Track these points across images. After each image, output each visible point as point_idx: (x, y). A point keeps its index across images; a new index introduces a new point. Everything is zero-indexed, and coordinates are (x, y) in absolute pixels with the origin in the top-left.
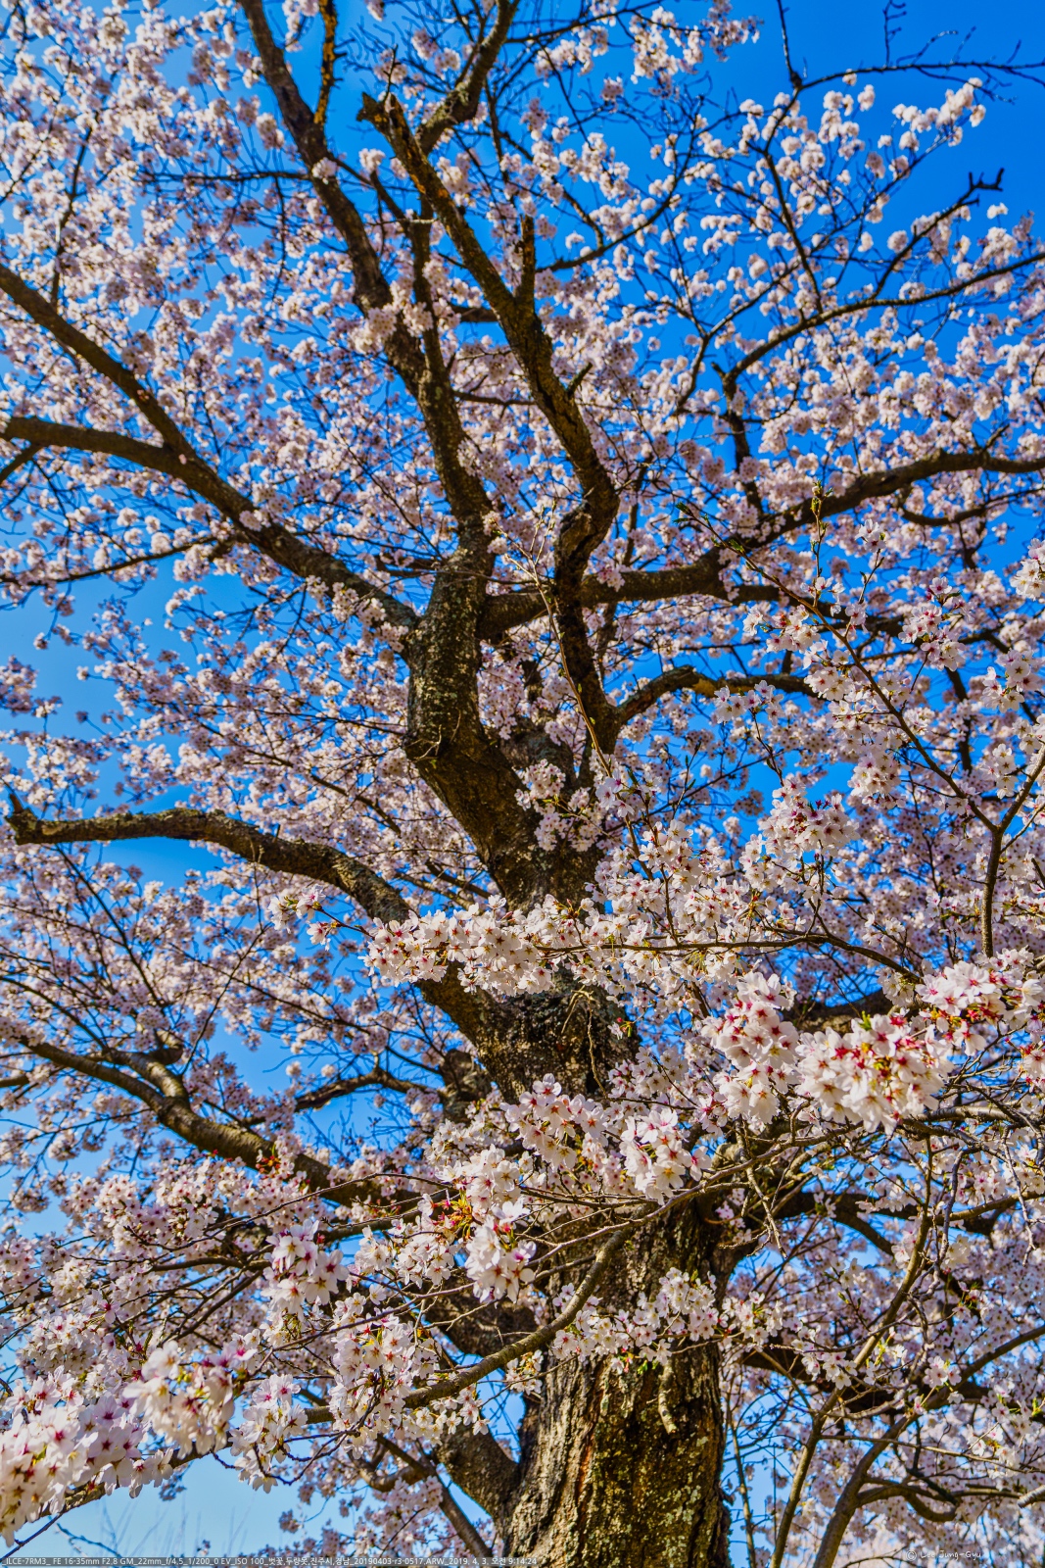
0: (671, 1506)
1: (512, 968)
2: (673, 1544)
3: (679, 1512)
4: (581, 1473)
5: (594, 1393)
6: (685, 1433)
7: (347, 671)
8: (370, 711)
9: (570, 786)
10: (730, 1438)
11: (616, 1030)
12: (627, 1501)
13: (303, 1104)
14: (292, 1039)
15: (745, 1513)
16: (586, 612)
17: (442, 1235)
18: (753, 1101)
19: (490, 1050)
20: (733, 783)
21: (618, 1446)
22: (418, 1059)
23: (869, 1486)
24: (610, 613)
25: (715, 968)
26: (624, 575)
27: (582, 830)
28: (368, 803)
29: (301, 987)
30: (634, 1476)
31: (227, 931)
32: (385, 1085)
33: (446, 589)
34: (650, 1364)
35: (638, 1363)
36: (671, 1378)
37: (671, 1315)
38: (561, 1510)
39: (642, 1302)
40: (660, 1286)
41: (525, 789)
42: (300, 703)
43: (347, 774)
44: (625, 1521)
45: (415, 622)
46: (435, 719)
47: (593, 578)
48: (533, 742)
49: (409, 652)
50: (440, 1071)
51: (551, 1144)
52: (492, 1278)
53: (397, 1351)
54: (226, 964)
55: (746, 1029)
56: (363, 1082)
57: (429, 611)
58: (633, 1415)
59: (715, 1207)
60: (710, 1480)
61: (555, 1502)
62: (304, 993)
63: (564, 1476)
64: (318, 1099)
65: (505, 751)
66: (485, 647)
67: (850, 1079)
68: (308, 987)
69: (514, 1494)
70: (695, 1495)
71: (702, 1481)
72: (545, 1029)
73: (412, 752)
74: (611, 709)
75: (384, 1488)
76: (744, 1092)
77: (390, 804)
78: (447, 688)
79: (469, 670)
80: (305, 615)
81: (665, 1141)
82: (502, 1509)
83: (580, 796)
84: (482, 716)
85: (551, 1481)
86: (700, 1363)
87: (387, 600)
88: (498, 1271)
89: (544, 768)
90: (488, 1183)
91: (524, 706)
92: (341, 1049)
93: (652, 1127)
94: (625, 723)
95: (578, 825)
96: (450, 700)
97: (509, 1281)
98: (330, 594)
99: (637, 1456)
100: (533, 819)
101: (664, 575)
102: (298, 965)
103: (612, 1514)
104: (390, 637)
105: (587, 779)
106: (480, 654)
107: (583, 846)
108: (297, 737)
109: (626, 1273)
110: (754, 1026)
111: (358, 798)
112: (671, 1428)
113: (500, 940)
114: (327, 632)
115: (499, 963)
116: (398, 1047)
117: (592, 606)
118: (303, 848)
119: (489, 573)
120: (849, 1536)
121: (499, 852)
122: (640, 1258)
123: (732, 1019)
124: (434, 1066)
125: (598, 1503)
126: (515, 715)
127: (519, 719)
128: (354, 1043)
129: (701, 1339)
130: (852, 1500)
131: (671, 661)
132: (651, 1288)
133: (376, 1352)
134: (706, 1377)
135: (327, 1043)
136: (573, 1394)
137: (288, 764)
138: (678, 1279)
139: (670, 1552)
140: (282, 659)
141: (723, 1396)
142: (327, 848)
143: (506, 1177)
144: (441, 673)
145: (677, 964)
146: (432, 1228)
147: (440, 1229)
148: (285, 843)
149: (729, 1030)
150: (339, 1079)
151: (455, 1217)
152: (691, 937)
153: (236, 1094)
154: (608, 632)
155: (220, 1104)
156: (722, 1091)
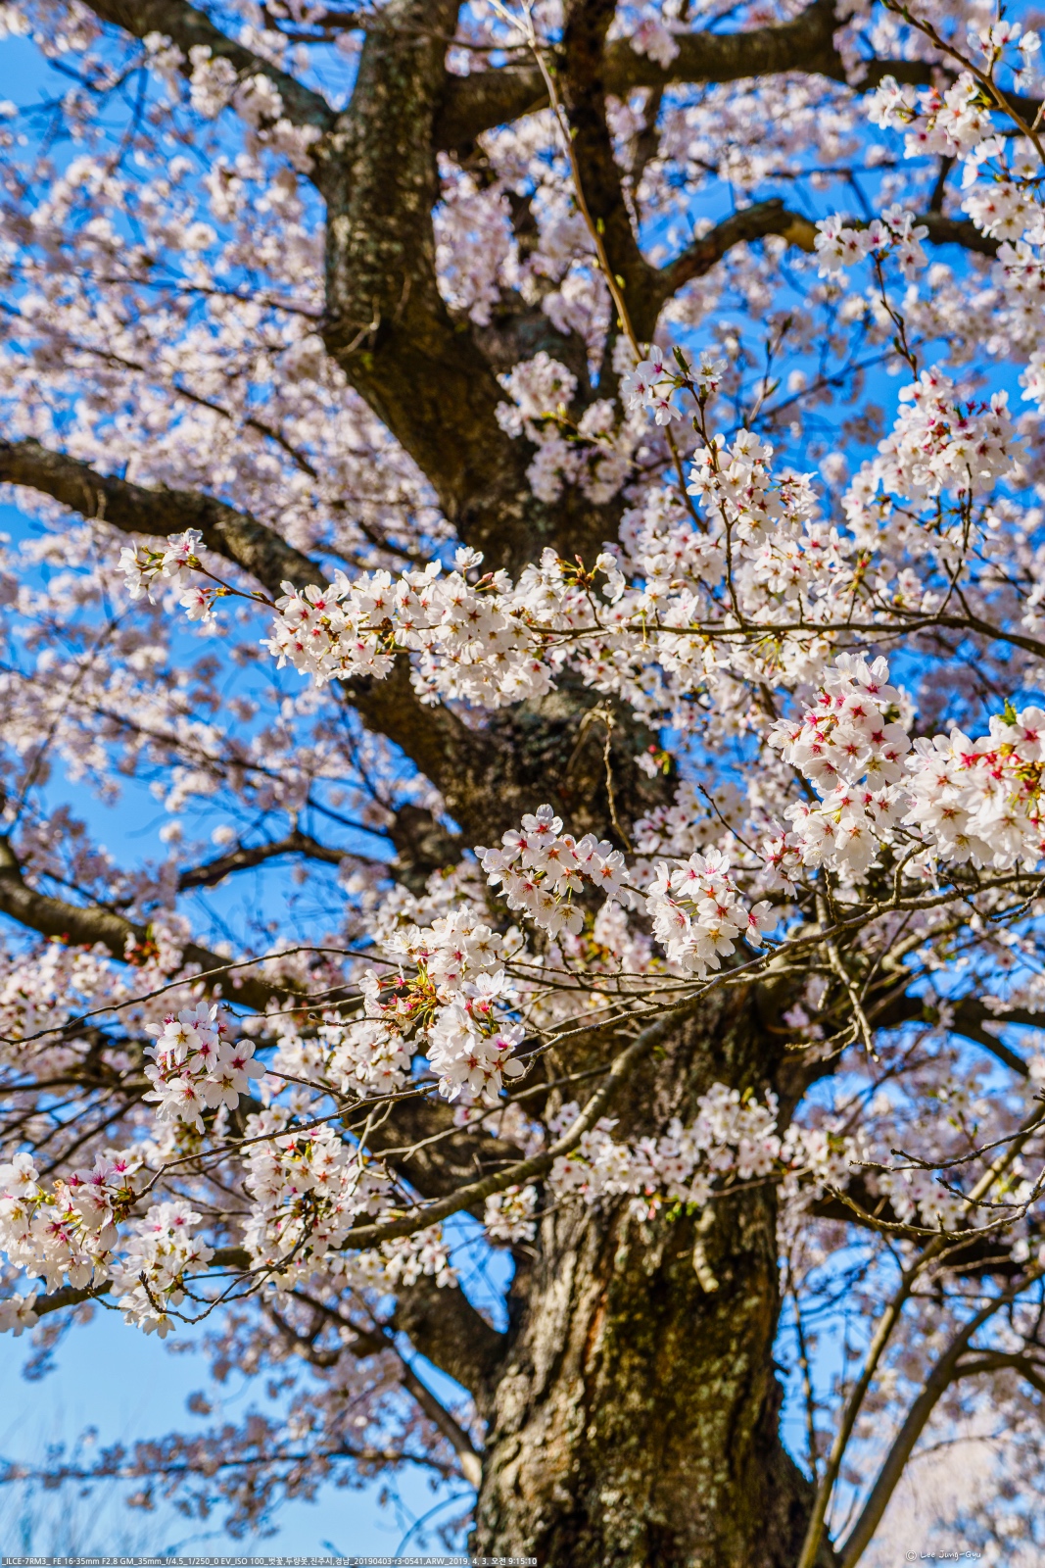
0: (707, 1379)
1: (492, 659)
2: (708, 1421)
3: (717, 1385)
4: (588, 1342)
5: (607, 1245)
6: (729, 1293)
7: (223, 209)
8: (262, 278)
9: (581, 400)
10: (789, 1301)
11: (647, 764)
12: (649, 1372)
13: (188, 881)
14: (168, 791)
15: (804, 1389)
16: (612, 103)
17: (394, 1023)
18: (839, 843)
19: (461, 797)
20: (839, 394)
21: (637, 1308)
22: (356, 817)
23: (971, 1358)
24: (653, 109)
25: (794, 661)
26: (678, 39)
27: (602, 469)
28: (265, 431)
29: (176, 712)
30: (659, 1342)
31: (58, 630)
32: (309, 855)
33: (380, 61)
34: (684, 1207)
35: (667, 1207)
36: (712, 1227)
37: (714, 1145)
38: (562, 1383)
39: (676, 1129)
40: (699, 1109)
41: (511, 402)
42: (148, 262)
43: (231, 379)
44: (645, 1394)
45: (330, 121)
46: (368, 288)
47: (624, 43)
48: (525, 328)
49: (324, 173)
50: (387, 834)
51: (548, 902)
52: (465, 1072)
53: (332, 1171)
54: (61, 678)
55: (833, 736)
56: (276, 850)
57: (353, 100)
58: (659, 1272)
59: (782, 1011)
60: (761, 1349)
61: (554, 1374)
62: (182, 721)
63: (566, 1345)
64: (212, 873)
65: (481, 343)
66: (446, 166)
67: (980, 795)
68: (186, 712)
69: (498, 1367)
70: (740, 1366)
71: (749, 1349)
72: (542, 767)
73: (334, 340)
74: (650, 271)
75: (324, 1363)
76: (829, 830)
77: (301, 432)
78: (385, 234)
79: (421, 205)
80: (149, 109)
81: (712, 894)
82: (484, 1382)
83: (598, 416)
84: (444, 286)
85: (549, 1353)
86: (752, 1208)
87: (284, 80)
88: (473, 1063)
89: (544, 366)
90: (459, 956)
91: (511, 272)
92: (239, 803)
93: (693, 875)
94: (671, 294)
95: (597, 459)
96: (391, 254)
97: (488, 1075)
98: (187, 69)
99: (664, 1321)
100: (525, 451)
101: (744, 39)
102: (169, 680)
103: (629, 1388)
104: (290, 145)
105: (610, 386)
106: (438, 178)
107: (601, 494)
108: (146, 321)
109: (654, 1096)
110: (847, 730)
111: (251, 422)
112: (710, 1285)
113: (474, 616)
114: (184, 139)
115: (473, 649)
116: (325, 802)
117: (622, 93)
118: (168, 497)
119: (452, 30)
120: (937, 1415)
121: (473, 502)
122: (675, 1076)
123: (815, 721)
124: (380, 827)
125: (611, 1374)
126: (496, 283)
127: (503, 291)
128: (260, 797)
129: (755, 1177)
130: (947, 1371)
131: (748, 194)
132: (688, 1114)
133: (305, 1172)
134: (760, 1225)
135: (220, 796)
136: (579, 1247)
137: (135, 367)
138: (724, 1099)
139: (704, 1430)
140: (116, 188)
141: (783, 1251)
142: (204, 498)
143: (484, 947)
144: (376, 209)
145: (738, 657)
146: (380, 1014)
147: (391, 1014)
148: (139, 490)
149: (809, 737)
150: (240, 846)
151: (413, 1000)
152: (763, 617)
153: (89, 866)
154: (647, 141)
155: (68, 877)
156: (796, 828)
